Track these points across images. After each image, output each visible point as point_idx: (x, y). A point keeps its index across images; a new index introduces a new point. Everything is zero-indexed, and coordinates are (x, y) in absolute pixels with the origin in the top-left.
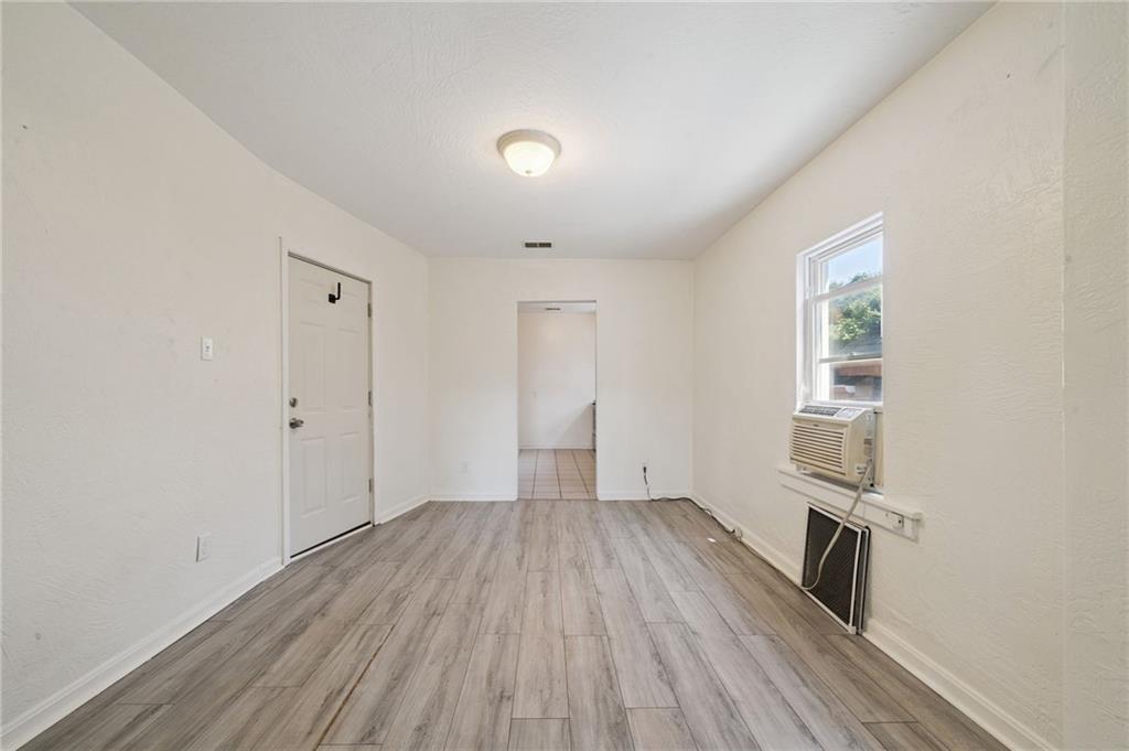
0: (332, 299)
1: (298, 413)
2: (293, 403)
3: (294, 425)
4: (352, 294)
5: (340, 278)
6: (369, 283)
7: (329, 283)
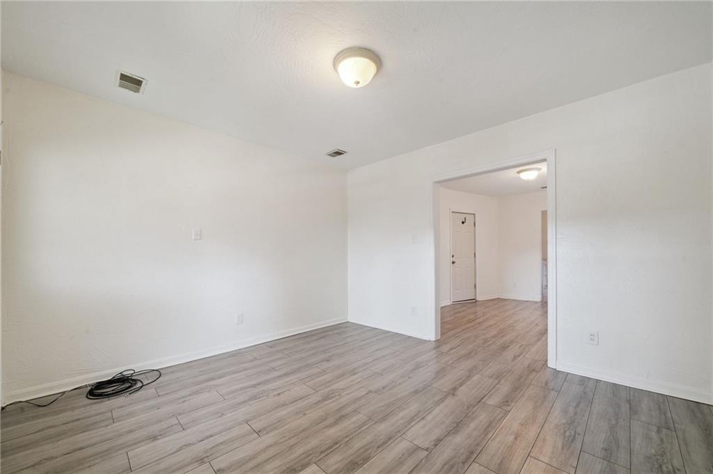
0: (463, 223)
1: (454, 259)
2: (453, 256)
3: (453, 263)
4: (470, 220)
5: (465, 215)
6: (474, 214)
7: (462, 218)
